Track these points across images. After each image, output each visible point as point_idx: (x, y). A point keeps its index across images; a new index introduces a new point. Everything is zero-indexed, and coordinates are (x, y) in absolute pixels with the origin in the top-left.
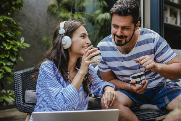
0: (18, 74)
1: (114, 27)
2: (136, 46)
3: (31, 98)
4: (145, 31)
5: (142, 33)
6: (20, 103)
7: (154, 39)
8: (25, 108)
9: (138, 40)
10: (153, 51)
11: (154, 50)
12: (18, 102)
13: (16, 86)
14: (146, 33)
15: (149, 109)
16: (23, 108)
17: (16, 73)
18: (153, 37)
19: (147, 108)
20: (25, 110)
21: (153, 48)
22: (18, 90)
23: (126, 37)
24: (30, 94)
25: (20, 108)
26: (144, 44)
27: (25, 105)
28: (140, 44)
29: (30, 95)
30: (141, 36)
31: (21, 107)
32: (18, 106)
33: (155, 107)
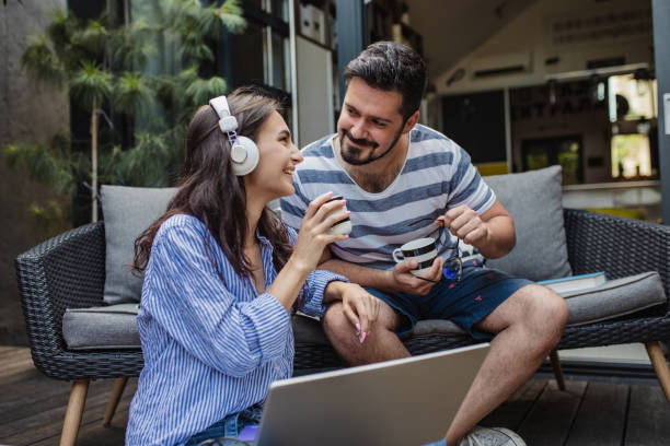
0: (30, 261)
1: (350, 111)
2: (404, 172)
3: (92, 332)
4: (424, 132)
5: (417, 137)
6: (50, 351)
7: (451, 155)
8: (71, 367)
9: (409, 156)
10: (448, 187)
11: (452, 182)
12: (41, 350)
13: (31, 298)
14: (427, 137)
15: (435, 330)
16: (62, 367)
17: (24, 260)
18: (447, 150)
19: (429, 330)
20: (71, 373)
21: (448, 179)
22: (40, 312)
23: (375, 145)
24: (85, 322)
25: (53, 368)
26: (426, 166)
27: (69, 357)
28: (415, 165)
29: (86, 325)
30: (415, 144)
31: (53, 364)
32: (45, 362)
33: (448, 325)
